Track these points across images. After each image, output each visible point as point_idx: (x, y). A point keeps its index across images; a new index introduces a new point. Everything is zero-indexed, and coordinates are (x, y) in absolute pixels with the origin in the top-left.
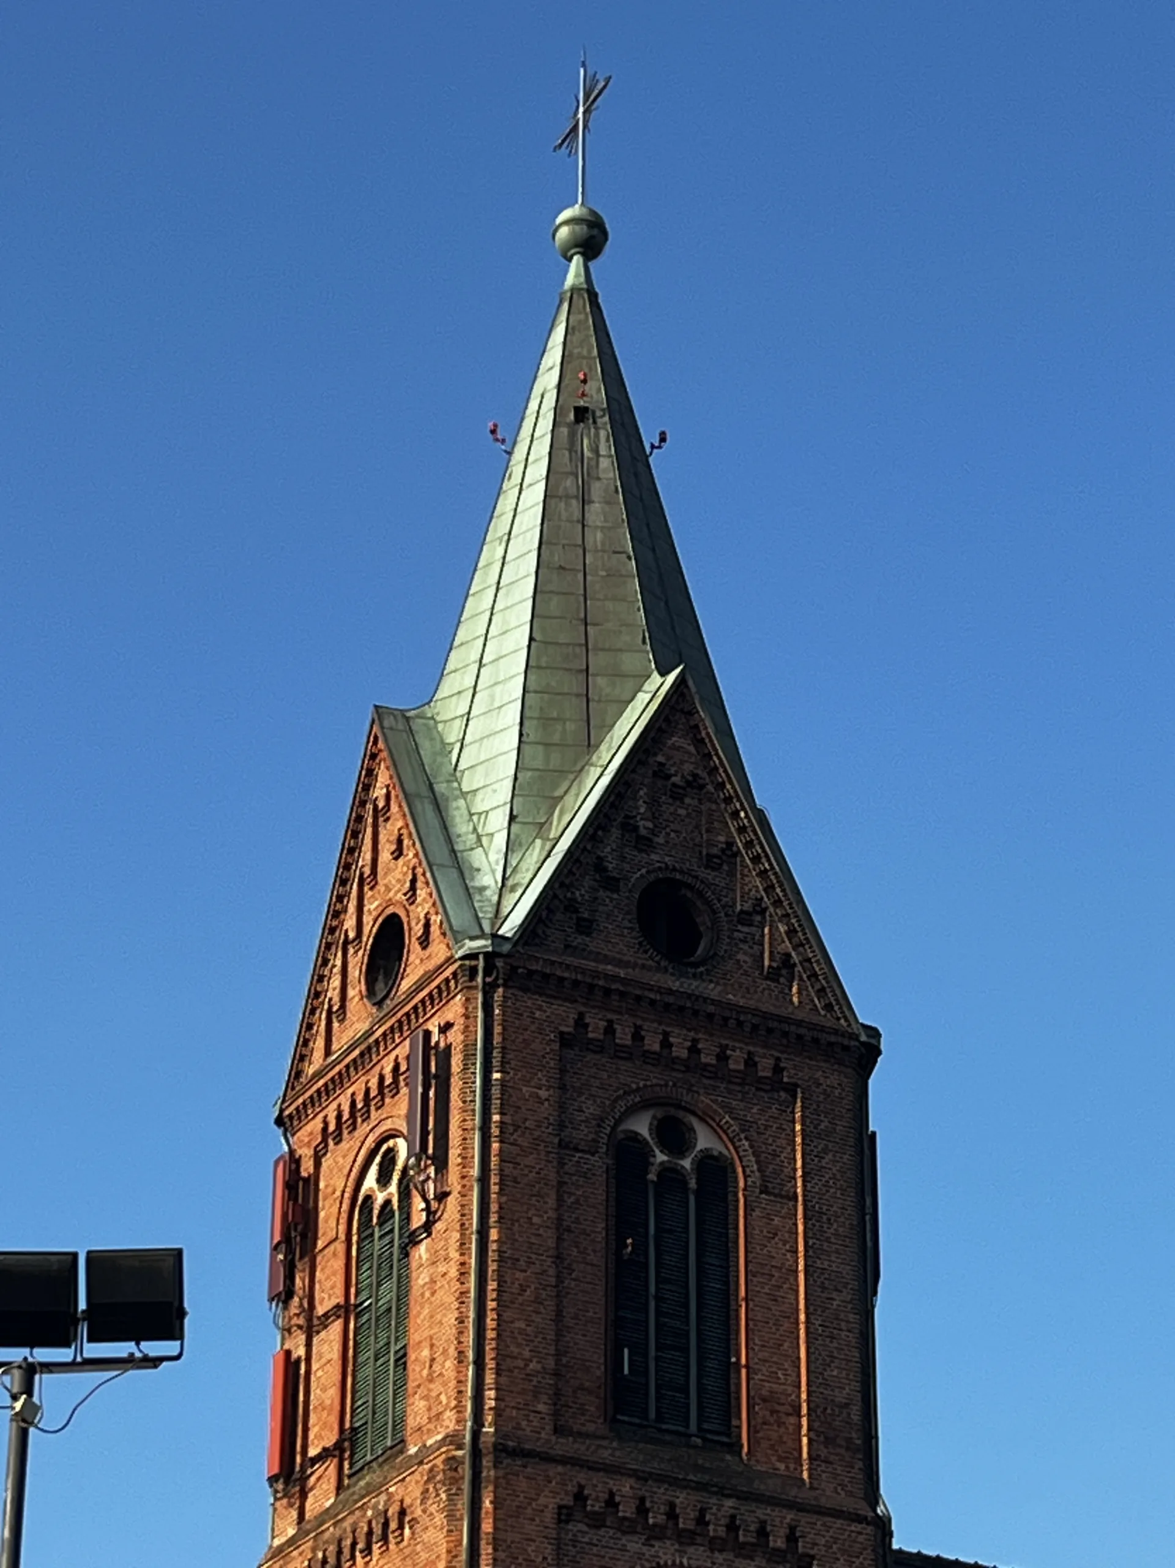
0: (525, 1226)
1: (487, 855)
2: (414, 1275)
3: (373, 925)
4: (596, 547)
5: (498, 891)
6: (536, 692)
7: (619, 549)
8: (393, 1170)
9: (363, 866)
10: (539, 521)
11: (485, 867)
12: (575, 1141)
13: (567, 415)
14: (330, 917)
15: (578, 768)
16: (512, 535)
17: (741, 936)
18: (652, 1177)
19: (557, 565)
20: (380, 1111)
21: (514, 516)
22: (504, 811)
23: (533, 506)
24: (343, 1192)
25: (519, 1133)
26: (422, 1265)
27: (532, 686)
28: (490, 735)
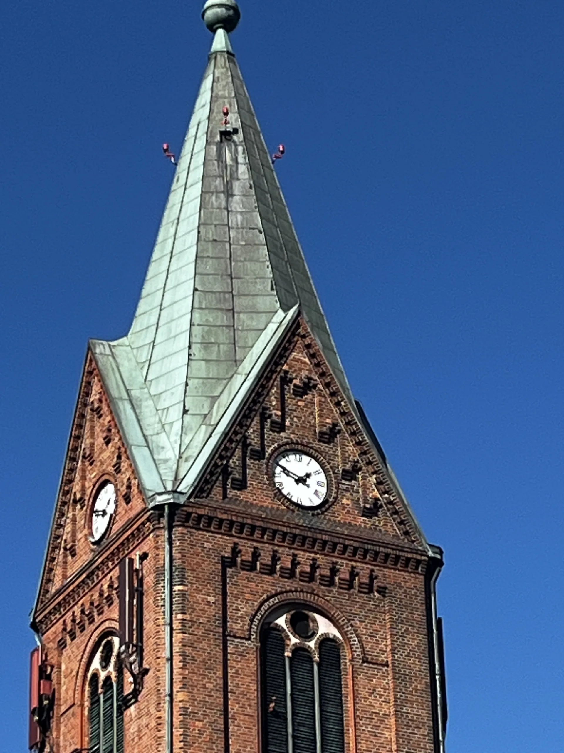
0: (201, 689)
1: (169, 438)
2: (126, 727)
3: (93, 489)
4: (237, 225)
5: (176, 462)
6: (199, 325)
7: (253, 226)
8: (111, 655)
9: (84, 449)
10: (198, 210)
11: (168, 445)
12: (234, 631)
13: (215, 137)
14: (63, 484)
15: (229, 376)
16: (180, 220)
17: (345, 487)
18: (288, 654)
19: (211, 239)
20: (101, 616)
21: (181, 207)
22: (179, 407)
23: (194, 199)
24: (78, 672)
25: (195, 626)
26: (132, 720)
27: (196, 321)
28: (169, 356)
